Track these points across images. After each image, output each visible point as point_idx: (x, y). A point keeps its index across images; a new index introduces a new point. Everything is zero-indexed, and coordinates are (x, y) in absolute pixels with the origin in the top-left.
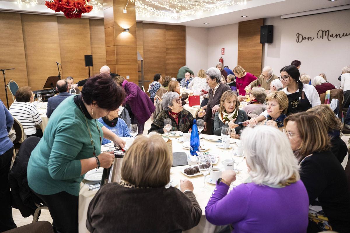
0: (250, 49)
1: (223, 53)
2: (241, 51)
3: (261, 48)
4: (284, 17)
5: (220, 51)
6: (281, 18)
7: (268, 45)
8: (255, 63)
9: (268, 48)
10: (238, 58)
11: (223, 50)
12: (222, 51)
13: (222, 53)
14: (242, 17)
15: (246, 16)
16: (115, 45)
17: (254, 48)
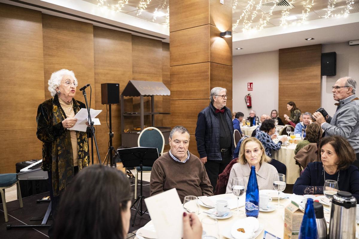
0: (300, 83)
1: (250, 89)
2: (285, 86)
3: (320, 82)
4: (354, 43)
5: (245, 86)
6: (350, 44)
7: (327, 78)
8: (309, 101)
9: (327, 82)
10: (280, 95)
11: (250, 85)
12: (249, 87)
13: (248, 88)
14: (307, 39)
15: (312, 39)
16: (209, 62)
17: (307, 82)
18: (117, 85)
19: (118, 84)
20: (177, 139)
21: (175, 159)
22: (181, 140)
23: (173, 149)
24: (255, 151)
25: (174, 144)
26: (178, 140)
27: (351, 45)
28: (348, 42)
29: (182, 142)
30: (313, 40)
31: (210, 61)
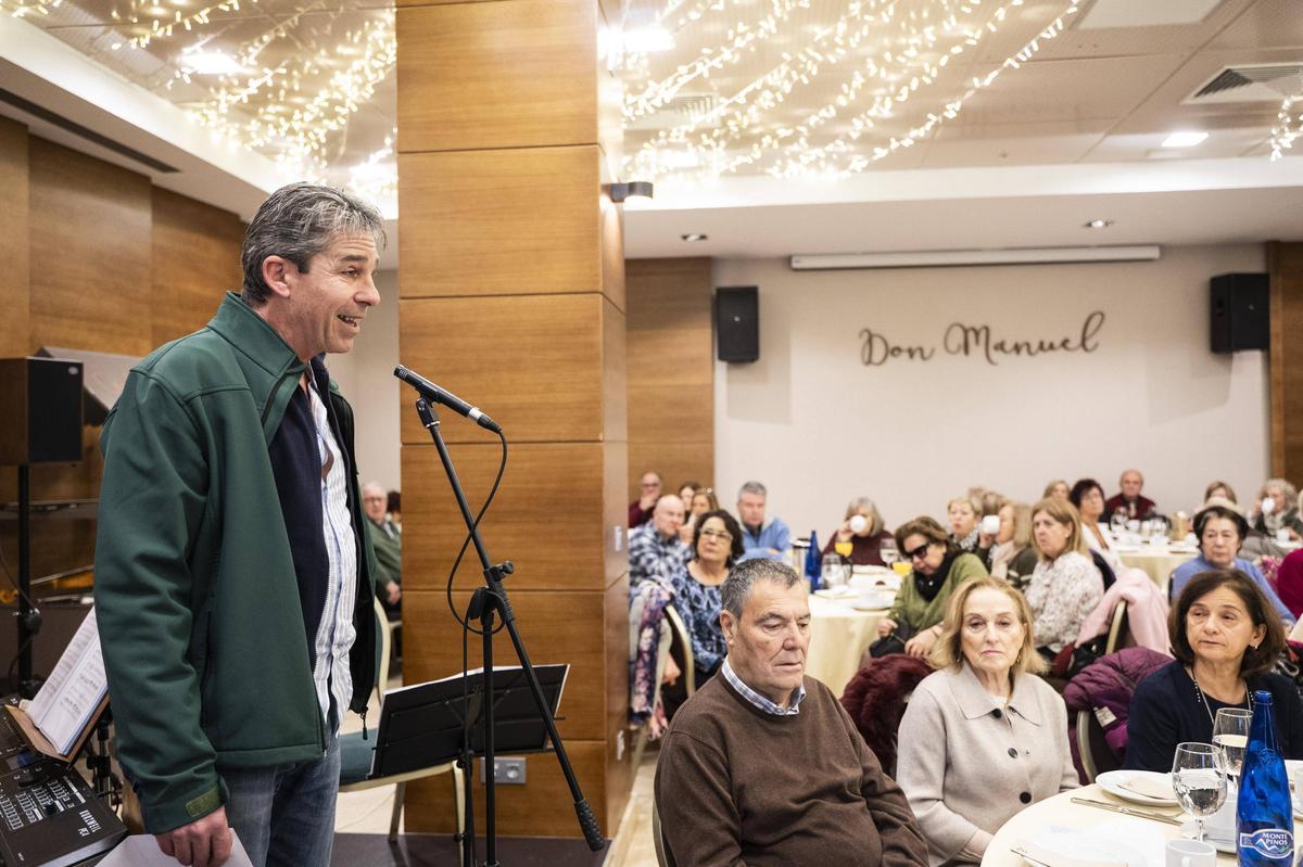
3: (708, 379)
4: (805, 264)
6: (795, 265)
7: (728, 369)
9: (729, 381)
14: (685, 237)
15: (703, 237)
16: (597, 292)
17: (669, 381)
18: (73, 371)
19: (80, 366)
20: (774, 609)
21: (761, 702)
22: (791, 613)
23: (755, 656)
24: (1003, 623)
25: (759, 634)
26: (778, 617)
27: (796, 270)
28: (788, 260)
29: (794, 625)
30: (703, 242)
31: (601, 290)
